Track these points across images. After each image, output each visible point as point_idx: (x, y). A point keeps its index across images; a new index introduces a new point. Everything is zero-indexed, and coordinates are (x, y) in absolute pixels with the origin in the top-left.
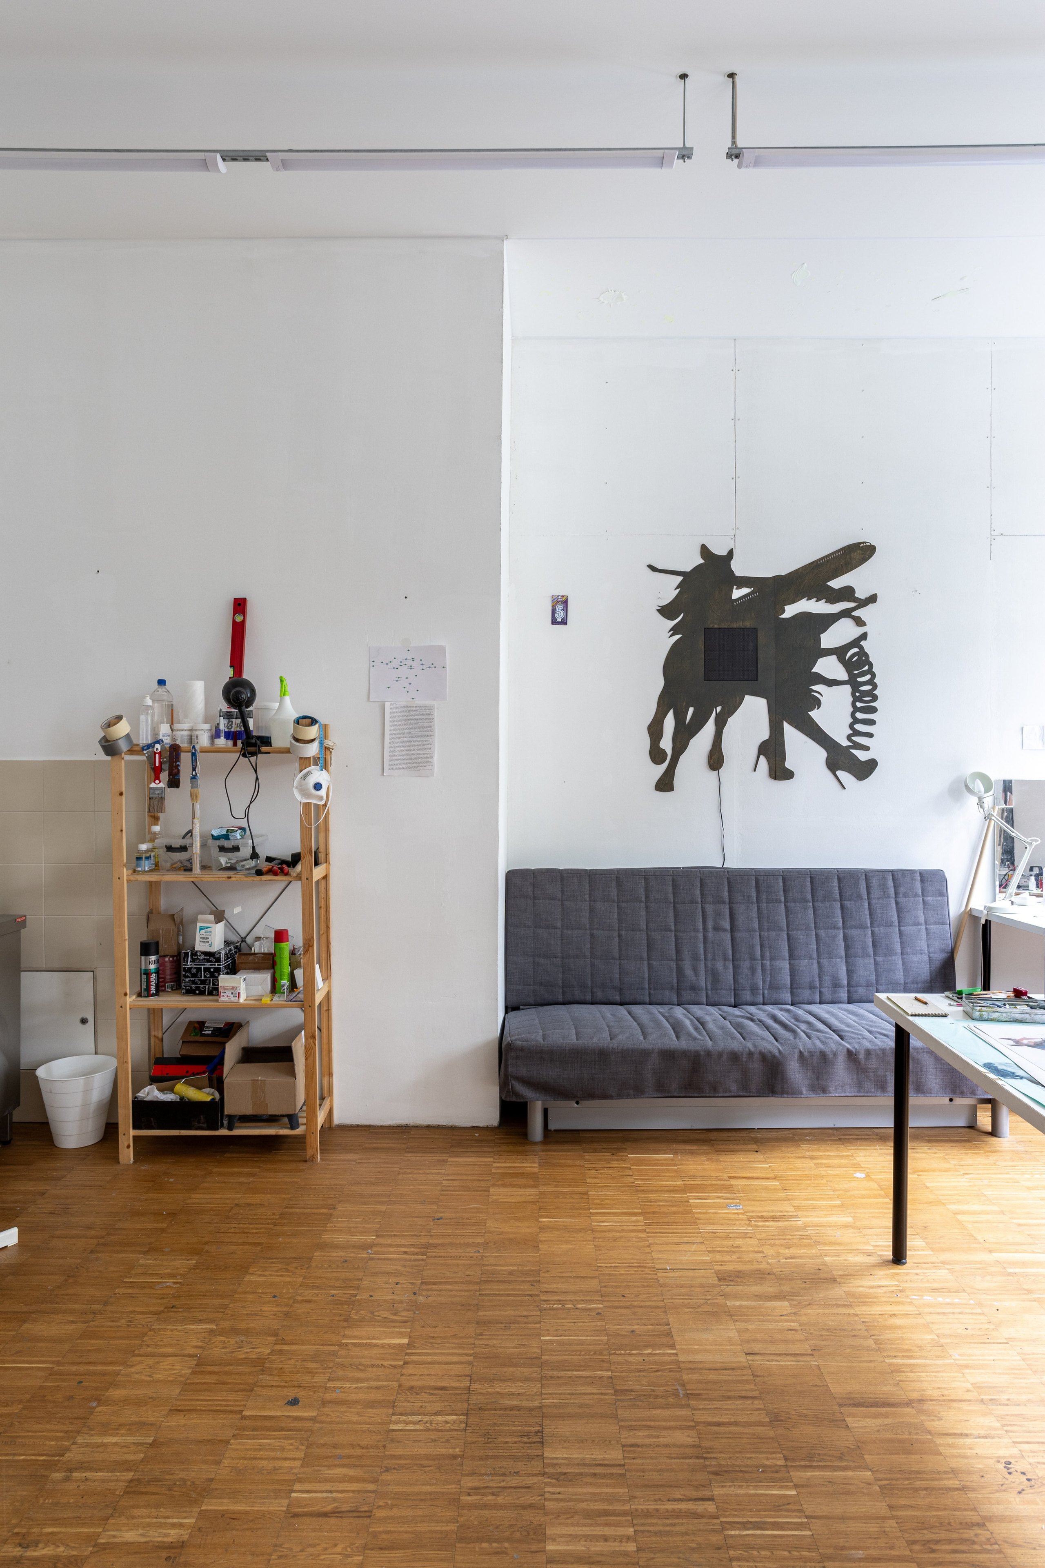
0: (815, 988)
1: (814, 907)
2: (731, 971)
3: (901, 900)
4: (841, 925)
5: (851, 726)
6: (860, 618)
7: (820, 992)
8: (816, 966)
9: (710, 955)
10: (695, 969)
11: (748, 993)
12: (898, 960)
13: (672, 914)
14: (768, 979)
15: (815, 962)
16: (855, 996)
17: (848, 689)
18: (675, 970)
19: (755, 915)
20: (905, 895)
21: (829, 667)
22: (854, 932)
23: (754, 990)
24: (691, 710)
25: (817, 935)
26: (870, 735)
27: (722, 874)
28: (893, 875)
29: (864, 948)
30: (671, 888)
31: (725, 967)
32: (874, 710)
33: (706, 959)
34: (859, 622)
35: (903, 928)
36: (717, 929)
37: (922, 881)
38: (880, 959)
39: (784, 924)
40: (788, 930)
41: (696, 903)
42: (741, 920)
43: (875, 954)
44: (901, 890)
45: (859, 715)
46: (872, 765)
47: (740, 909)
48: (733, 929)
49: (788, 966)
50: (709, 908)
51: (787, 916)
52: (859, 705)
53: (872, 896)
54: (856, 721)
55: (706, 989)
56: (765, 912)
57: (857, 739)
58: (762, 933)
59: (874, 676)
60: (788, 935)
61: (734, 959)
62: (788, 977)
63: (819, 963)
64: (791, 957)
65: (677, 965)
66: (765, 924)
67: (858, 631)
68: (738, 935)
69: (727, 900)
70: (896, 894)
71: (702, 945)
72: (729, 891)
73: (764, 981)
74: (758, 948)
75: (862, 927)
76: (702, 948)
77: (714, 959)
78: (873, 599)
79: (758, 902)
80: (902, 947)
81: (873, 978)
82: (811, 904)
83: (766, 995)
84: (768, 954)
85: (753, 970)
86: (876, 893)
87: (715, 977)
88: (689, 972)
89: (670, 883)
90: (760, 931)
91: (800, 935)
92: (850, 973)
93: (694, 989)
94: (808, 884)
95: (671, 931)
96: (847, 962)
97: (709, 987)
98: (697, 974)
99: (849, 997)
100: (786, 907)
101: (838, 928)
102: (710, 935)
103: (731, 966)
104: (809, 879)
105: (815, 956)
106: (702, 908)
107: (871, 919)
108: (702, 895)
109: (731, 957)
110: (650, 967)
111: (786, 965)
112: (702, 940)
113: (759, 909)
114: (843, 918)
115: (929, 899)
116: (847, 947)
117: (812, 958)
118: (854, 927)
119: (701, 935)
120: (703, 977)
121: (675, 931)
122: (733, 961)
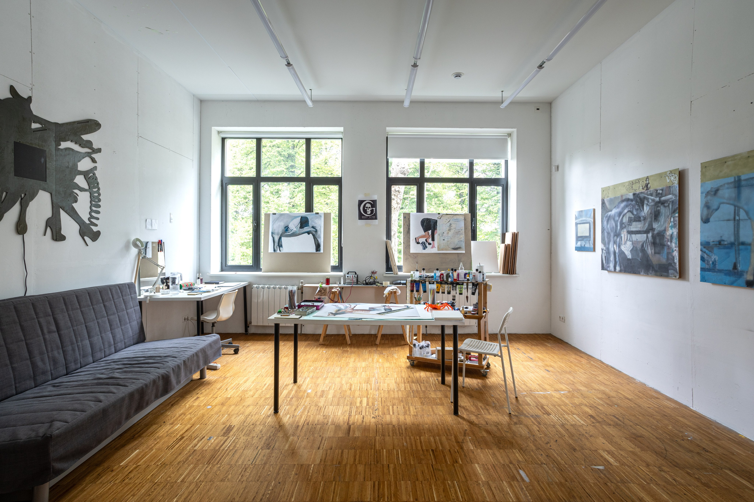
0: (102, 350)
1: (93, 308)
2: (62, 354)
3: (124, 298)
4: (106, 315)
5: (90, 213)
6: (94, 158)
7: (104, 351)
8: (100, 338)
9: (49, 349)
10: (43, 360)
11: (73, 364)
12: (128, 325)
13: (20, 330)
14: (82, 353)
15: (100, 336)
16: (118, 348)
17: (88, 194)
18: (30, 365)
19: (68, 319)
20: (126, 296)
21: (80, 180)
22: (112, 317)
23: (75, 361)
24: (4, 194)
25: (98, 323)
26: (98, 219)
27: (44, 299)
28: (119, 287)
29: (117, 324)
30: (15, 313)
31: (59, 353)
32: (99, 206)
33: (47, 352)
34: (94, 161)
35: (127, 311)
36: (50, 332)
37: (129, 288)
38: (123, 327)
39: (83, 321)
40: (85, 323)
41: (34, 319)
42: (62, 323)
43: (121, 326)
44: (124, 294)
45: (94, 208)
46: (98, 234)
47: (60, 317)
48: (58, 329)
49: (89, 343)
50: (42, 320)
51: (83, 315)
52: (93, 203)
53: (114, 298)
54: (92, 211)
55: (51, 370)
56: (72, 316)
57: (92, 220)
58: (74, 328)
59: (99, 189)
60: (86, 326)
61: (62, 347)
62: (90, 349)
63: (101, 337)
64: (89, 337)
65: (31, 361)
66: (75, 323)
67: (92, 165)
68: (62, 332)
69: (51, 314)
70: (122, 296)
71: (44, 344)
72: (51, 308)
73: (80, 354)
74: (74, 337)
75: (114, 314)
76: (44, 346)
77: (52, 351)
78: (99, 150)
79: (67, 311)
80: (129, 320)
81: (122, 337)
82: (91, 307)
83: (82, 362)
84: (79, 339)
85: (73, 350)
86: (115, 297)
87: (55, 361)
88: (40, 364)
89: (14, 310)
90: (72, 327)
91: (90, 324)
92: (114, 337)
93: (44, 373)
94: (88, 297)
95: (22, 341)
96: (112, 333)
97: (52, 369)
98: (44, 363)
99: (115, 350)
100: (81, 311)
101: (105, 317)
102: (47, 336)
103: (61, 352)
104: (87, 295)
105: (99, 334)
106: (38, 321)
107: (116, 309)
108: (36, 313)
109: (61, 347)
110: (13, 369)
111: (87, 342)
112: (43, 341)
113: (69, 315)
114: (106, 311)
115: (132, 296)
116: (111, 326)
117: (98, 335)
118: (111, 315)
119: (42, 338)
120: (48, 364)
121: (25, 340)
122: (62, 348)
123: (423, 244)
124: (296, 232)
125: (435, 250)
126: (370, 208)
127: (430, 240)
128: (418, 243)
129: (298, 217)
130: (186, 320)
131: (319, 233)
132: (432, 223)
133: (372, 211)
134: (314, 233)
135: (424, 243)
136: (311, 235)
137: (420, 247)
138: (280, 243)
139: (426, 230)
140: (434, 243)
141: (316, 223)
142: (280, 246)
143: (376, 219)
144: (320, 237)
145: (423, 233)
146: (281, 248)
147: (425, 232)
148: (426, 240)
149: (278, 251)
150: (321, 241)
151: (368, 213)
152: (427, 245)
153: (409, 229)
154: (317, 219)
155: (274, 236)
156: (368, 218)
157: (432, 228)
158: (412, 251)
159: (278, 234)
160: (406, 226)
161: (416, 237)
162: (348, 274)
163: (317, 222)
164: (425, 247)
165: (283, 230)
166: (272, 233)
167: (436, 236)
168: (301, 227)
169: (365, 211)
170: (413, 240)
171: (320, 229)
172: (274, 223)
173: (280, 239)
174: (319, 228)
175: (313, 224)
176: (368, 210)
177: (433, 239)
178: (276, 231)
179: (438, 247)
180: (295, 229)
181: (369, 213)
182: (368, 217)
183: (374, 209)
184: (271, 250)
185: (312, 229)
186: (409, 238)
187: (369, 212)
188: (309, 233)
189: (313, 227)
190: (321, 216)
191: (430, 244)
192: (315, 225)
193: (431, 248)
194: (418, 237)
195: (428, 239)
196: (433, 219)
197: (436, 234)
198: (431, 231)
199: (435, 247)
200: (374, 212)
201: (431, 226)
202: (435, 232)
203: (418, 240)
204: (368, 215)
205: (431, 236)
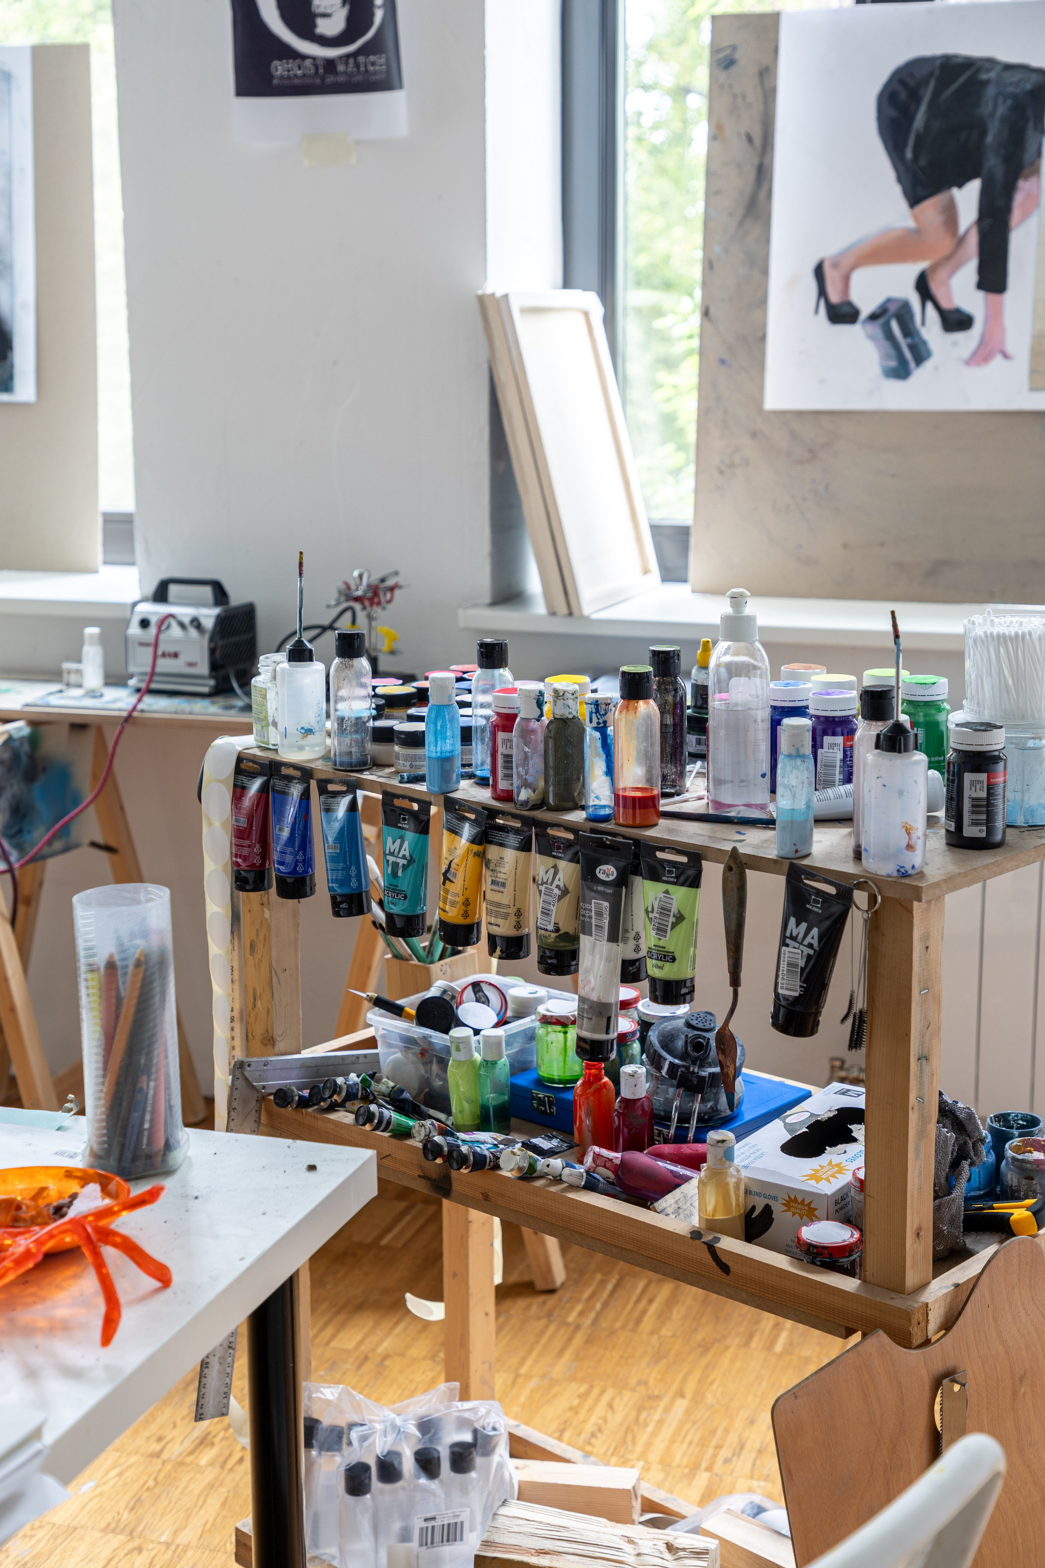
123: (894, 319)
125: (1003, 386)
127: (962, 286)
128: (843, 313)
132: (997, 110)
133: (358, 4)
135: (903, 314)
137: (861, 346)
139: (925, 182)
140: (995, 316)
145: (893, 212)
147: (914, 199)
148: (923, 286)
150: (20, 302)
151: (322, 26)
152: (931, 329)
153: (763, 174)
156: (325, 81)
157: (993, 162)
158: (782, 389)
160: (738, 149)
161: (828, 250)
162: (157, 597)
164: (908, 358)
170: (793, 283)
177: (994, 276)
179: (1039, 353)
181: (333, 23)
182: (330, 64)
186: (760, 263)
187: (331, 10)
191: (957, 320)
193: (968, 362)
194: (843, 254)
195: (942, 274)
196: (1009, 67)
197: (1026, 216)
198: (974, 187)
199: (1010, 348)
200: (379, 16)
201: (983, 133)
202: (1019, 199)
203: (846, 280)
204: (324, 41)
205: (973, 242)
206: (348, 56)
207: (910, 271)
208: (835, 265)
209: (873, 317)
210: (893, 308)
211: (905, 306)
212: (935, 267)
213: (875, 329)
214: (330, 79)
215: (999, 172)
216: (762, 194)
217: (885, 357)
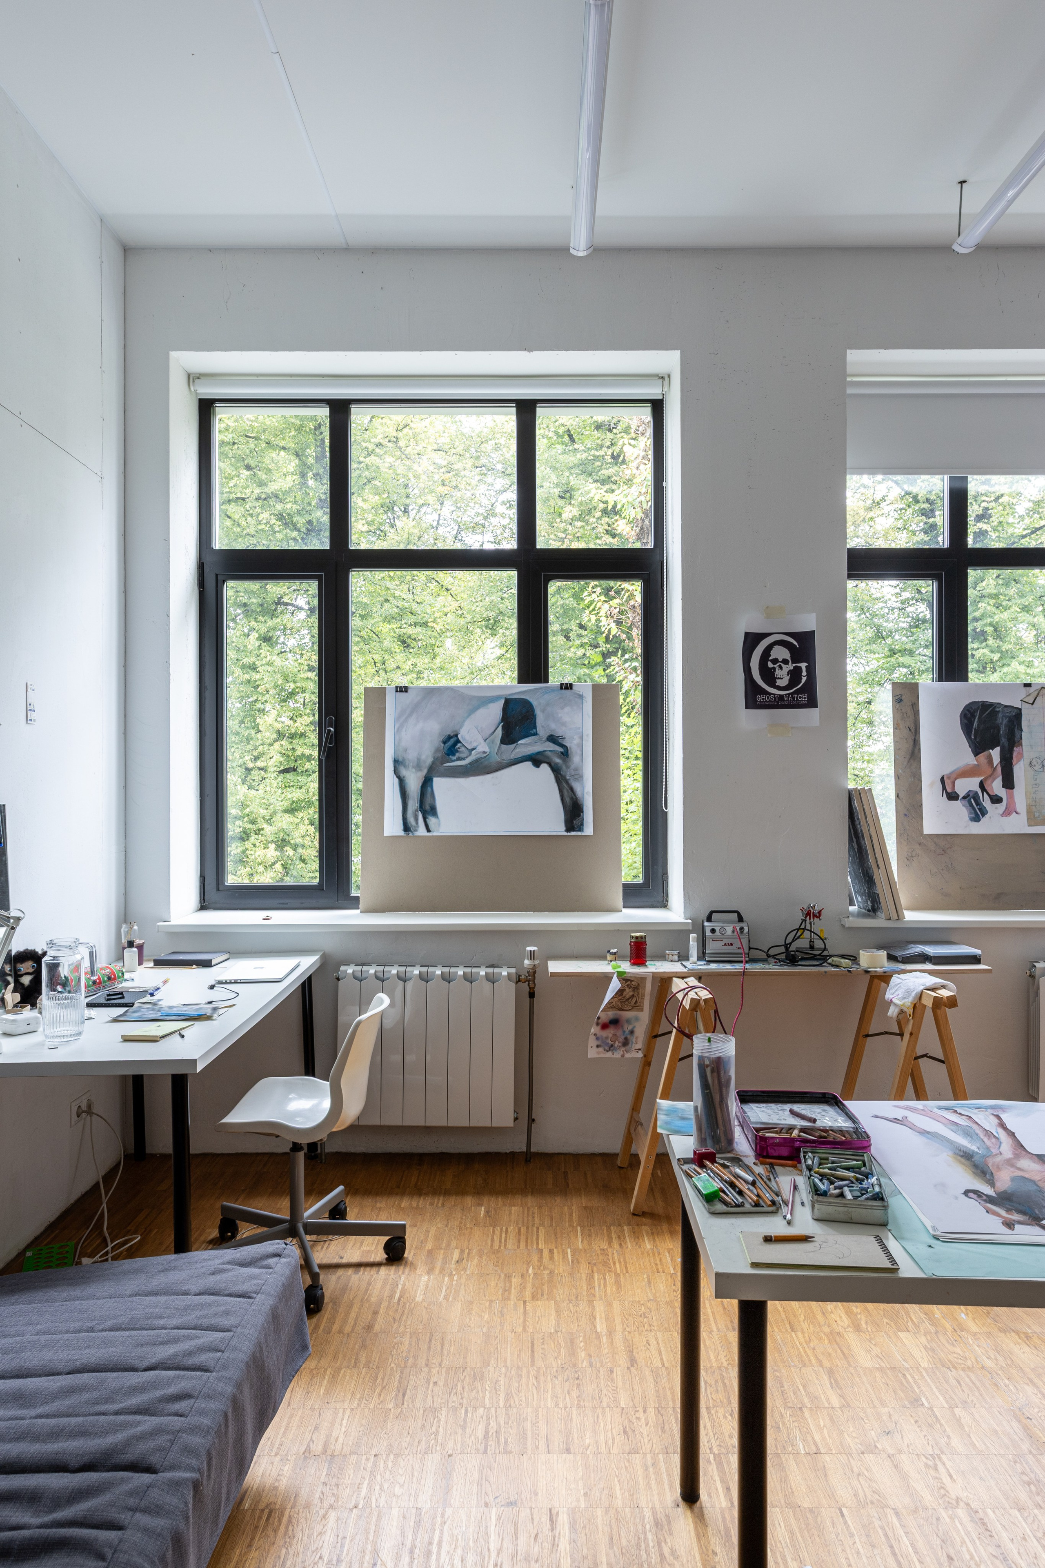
123: (971, 799)
124: (486, 756)
125: (1017, 824)
126: (785, 662)
127: (997, 786)
128: (952, 796)
129: (494, 699)
130: (84, 1115)
131: (575, 759)
132: (1002, 722)
133: (795, 675)
134: (558, 760)
135: (975, 796)
136: (544, 767)
137: (960, 809)
138: (428, 800)
139: (979, 747)
140: (1011, 798)
141: (564, 724)
142: (428, 809)
143: (812, 703)
144: (580, 777)
145: (968, 758)
146: (432, 821)
147: (976, 754)
148: (982, 785)
149: (422, 831)
150: (586, 791)
151: (779, 683)
152: (987, 803)
153: (916, 742)
154: (567, 709)
155: (404, 772)
156: (778, 703)
157: (1004, 740)
158: (931, 825)
159: (418, 767)
160: (906, 733)
161: (946, 771)
162: (709, 919)
163: (566, 719)
164: (978, 814)
165: (437, 750)
166: (396, 762)
167: (1019, 770)
168: (509, 738)
169: (769, 676)
170: (932, 785)
171: (581, 746)
172: (401, 726)
173: (427, 783)
174: (576, 741)
175: (553, 726)
176: (778, 673)
177: (1008, 783)
178: (411, 756)
179: (1029, 812)
180: (483, 748)
181: (784, 682)
182: (781, 697)
183: (803, 665)
184: (392, 826)
185: (551, 746)
186: (917, 777)
187: (783, 676)
188: (536, 760)
189: (553, 739)
190: (581, 697)
191: (996, 800)
192: (559, 732)
193: (1002, 815)
194: (951, 773)
195: (989, 782)
196: (1006, 706)
197: (1019, 761)
198: (998, 749)
199: (1018, 810)
200: (804, 679)
201: (999, 730)
202: (1015, 754)
203: (954, 783)
204: (779, 688)
205: (999, 769)
206: (789, 694)
207: (977, 780)
208: (949, 778)
209: (964, 798)
210: (971, 794)
211: (976, 793)
212: (986, 779)
213: (965, 802)
214: (781, 703)
215: (1006, 744)
216: (916, 750)
217: (970, 813)
